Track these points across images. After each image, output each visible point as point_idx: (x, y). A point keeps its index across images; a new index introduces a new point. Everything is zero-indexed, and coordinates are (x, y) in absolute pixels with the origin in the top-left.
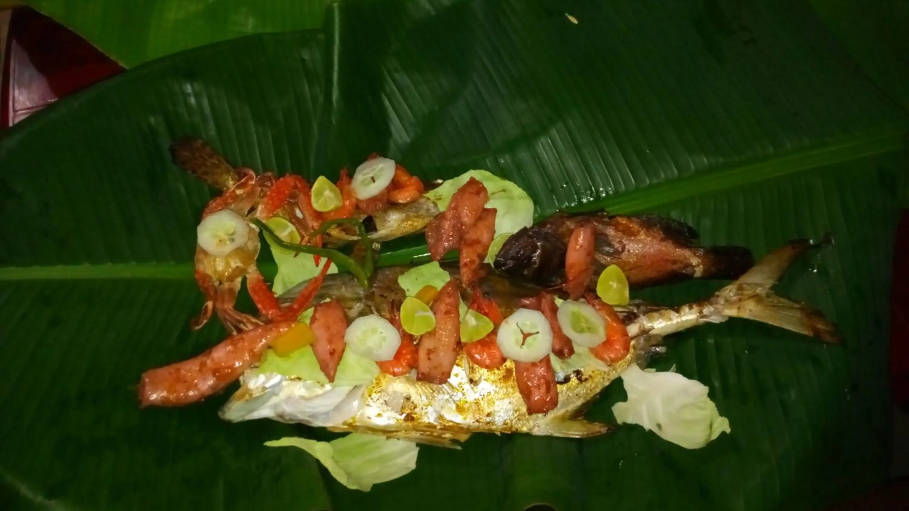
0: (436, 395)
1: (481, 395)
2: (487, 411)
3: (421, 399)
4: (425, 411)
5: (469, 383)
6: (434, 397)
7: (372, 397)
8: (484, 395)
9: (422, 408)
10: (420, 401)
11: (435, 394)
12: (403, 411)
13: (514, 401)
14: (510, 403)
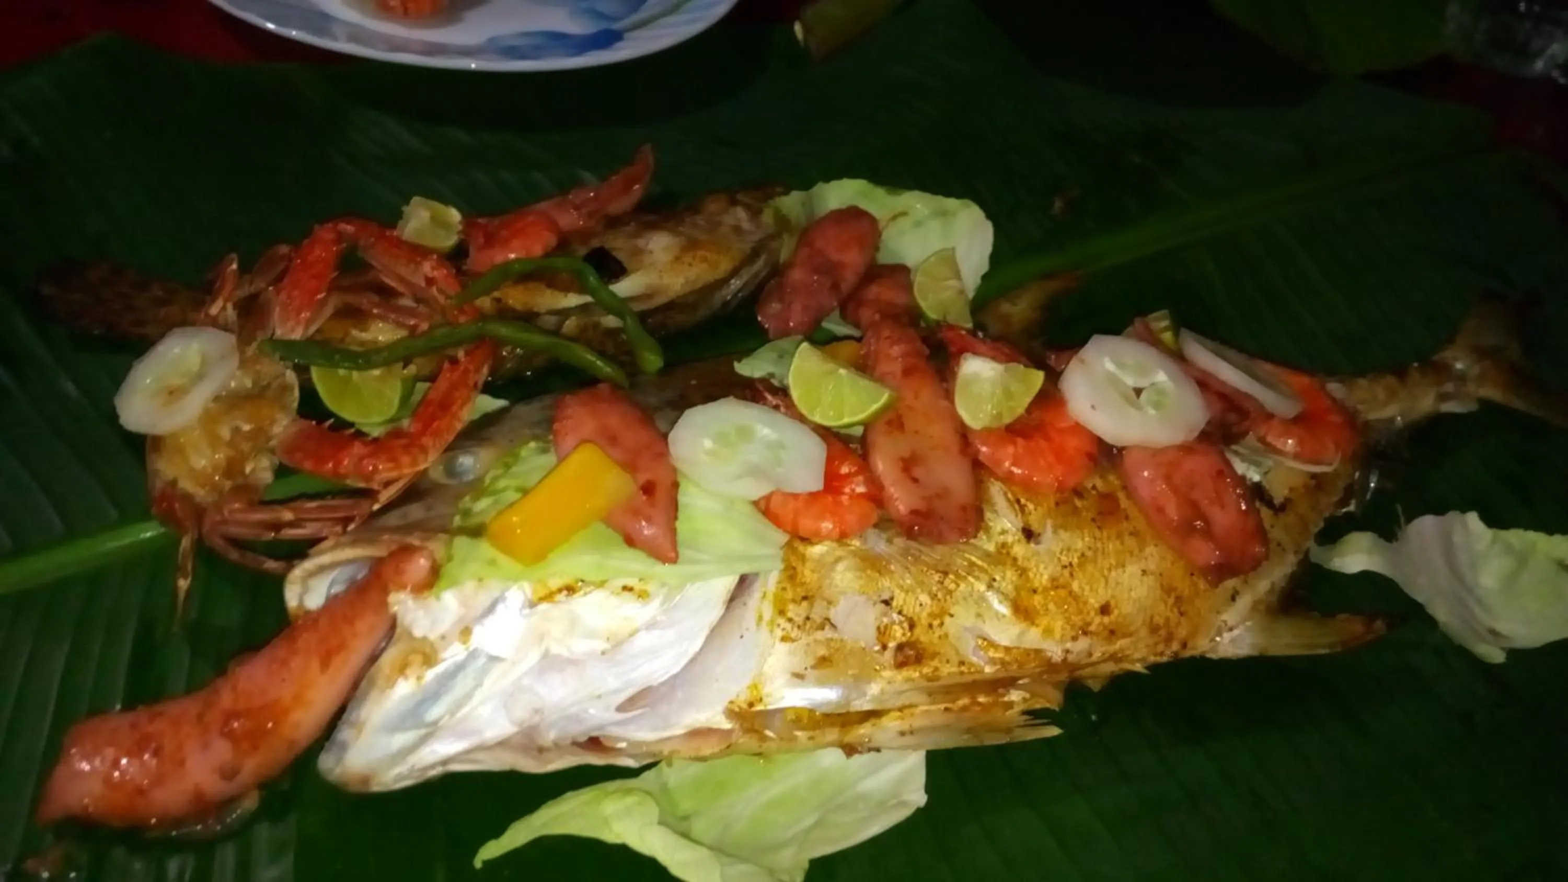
0: (952, 586)
1: (1065, 567)
2: (1094, 602)
3: (918, 603)
4: (938, 632)
5: (1023, 540)
6: (950, 592)
7: (790, 614)
8: (1071, 564)
9: (931, 626)
10: (918, 609)
11: (949, 583)
12: (885, 641)
13: (1152, 566)
14: (1144, 572)
